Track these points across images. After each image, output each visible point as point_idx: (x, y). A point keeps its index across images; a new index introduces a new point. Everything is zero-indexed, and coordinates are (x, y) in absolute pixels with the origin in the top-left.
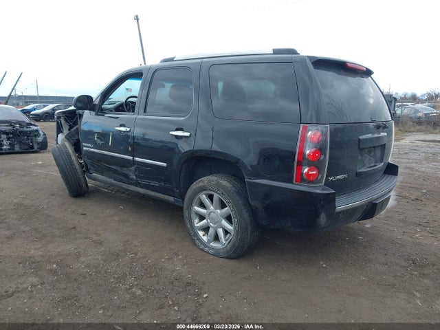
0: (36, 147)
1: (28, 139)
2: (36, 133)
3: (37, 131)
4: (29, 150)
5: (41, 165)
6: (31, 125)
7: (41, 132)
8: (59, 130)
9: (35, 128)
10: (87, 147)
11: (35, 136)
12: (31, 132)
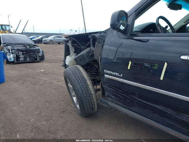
0: (38, 59)
1: (34, 54)
2: (38, 51)
3: (39, 50)
4: (34, 60)
5: (43, 73)
6: (35, 46)
7: (41, 50)
8: (67, 53)
9: (38, 48)
10: (109, 75)
11: (38, 52)
12: (35, 50)
